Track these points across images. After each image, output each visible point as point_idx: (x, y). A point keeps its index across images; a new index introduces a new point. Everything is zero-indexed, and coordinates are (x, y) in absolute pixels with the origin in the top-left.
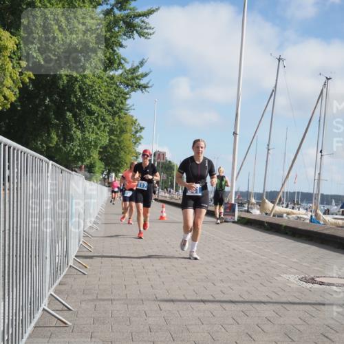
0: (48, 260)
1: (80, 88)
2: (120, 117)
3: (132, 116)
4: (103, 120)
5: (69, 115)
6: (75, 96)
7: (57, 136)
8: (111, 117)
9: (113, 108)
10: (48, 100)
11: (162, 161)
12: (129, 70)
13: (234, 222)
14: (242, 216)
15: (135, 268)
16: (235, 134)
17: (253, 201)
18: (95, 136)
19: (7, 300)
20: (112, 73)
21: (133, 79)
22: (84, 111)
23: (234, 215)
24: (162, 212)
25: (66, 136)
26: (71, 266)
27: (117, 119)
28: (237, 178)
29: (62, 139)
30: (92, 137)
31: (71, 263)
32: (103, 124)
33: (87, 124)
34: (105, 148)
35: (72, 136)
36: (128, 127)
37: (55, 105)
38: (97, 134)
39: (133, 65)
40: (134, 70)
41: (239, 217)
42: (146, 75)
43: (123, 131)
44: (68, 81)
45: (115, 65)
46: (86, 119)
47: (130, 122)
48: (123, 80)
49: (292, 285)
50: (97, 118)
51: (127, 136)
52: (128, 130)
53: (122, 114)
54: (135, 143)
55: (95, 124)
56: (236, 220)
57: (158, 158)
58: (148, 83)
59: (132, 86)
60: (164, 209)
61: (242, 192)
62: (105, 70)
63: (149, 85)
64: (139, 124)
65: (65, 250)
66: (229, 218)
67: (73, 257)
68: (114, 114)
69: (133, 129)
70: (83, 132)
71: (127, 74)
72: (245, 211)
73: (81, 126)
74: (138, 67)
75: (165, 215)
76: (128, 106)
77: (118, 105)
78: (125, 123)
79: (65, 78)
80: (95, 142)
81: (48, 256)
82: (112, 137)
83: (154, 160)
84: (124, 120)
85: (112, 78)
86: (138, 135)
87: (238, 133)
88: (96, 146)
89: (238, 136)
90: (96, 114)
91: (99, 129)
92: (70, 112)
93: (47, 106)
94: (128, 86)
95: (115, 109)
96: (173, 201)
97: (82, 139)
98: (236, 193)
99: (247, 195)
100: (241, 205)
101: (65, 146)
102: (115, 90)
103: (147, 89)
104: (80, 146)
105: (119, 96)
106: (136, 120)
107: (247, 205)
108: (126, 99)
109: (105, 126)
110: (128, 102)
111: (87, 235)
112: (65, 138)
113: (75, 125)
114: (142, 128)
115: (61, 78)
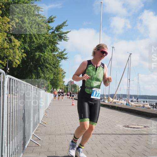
0: (32, 122)
1: (43, 59)
2: (57, 69)
3: (62, 68)
4: (51, 70)
5: (39, 68)
6: (41, 62)
7: (35, 76)
8: (54, 69)
9: (55, 66)
10: (31, 63)
11: (72, 84)
12: (60, 53)
17: (106, 98)
18: (48, 76)
19: (17, 137)
20: (54, 53)
21: (62, 55)
22: (45, 67)
24: (73, 102)
27: (56, 69)
29: (37, 77)
30: (47, 76)
31: (40, 122)
32: (51, 71)
33: (45, 72)
34: (52, 80)
35: (40, 76)
36: (60, 72)
37: (34, 65)
38: (49, 75)
40: (62, 52)
42: (66, 54)
43: (58, 74)
44: (39, 57)
45: (56, 51)
46: (45, 70)
47: (61, 70)
48: (58, 55)
49: (121, 129)
51: (60, 75)
54: (63, 78)
55: (49, 71)
59: (61, 58)
60: (74, 102)
62: (52, 53)
63: (68, 58)
67: (41, 120)
69: (62, 73)
70: (44, 74)
72: (103, 101)
73: (43, 72)
74: (63, 51)
75: (74, 103)
77: (56, 64)
78: (59, 71)
79: (38, 55)
80: (49, 78)
81: (32, 120)
82: (55, 76)
83: (70, 84)
85: (54, 55)
86: (64, 75)
88: (49, 79)
90: (49, 68)
91: (50, 73)
92: (40, 67)
93: (31, 65)
94: (60, 58)
97: (44, 77)
99: (103, 95)
102: (56, 59)
103: (66, 59)
105: (57, 62)
106: (63, 70)
107: (103, 99)
108: (59, 63)
109: (52, 72)
110: (60, 64)
111: (46, 112)
112: (38, 77)
113: (41, 72)
114: (65, 73)
115: (36, 56)
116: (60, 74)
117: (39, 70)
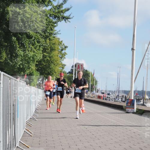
0: (2, 143)
2: (50, 39)
3: (59, 39)
4: (38, 42)
5: (14, 38)
8: (44, 40)
9: (45, 33)
11: (81, 70)
12: (56, 7)
13: (133, 113)
14: (139, 108)
15: (63, 147)
16: (133, 49)
17: (147, 97)
21: (59, 12)
22: (25, 36)
23: (134, 108)
25: (12, 54)
26: (17, 147)
27: (48, 41)
28: (135, 81)
29: (9, 56)
30: (31, 54)
31: (17, 145)
33: (27, 45)
34: (40, 62)
35: (16, 54)
36: (57, 46)
37: (4, 32)
38: (34, 52)
39: (58, 3)
40: (60, 6)
41: (137, 109)
42: (68, 10)
43: (52, 50)
45: (46, 3)
46: (26, 42)
47: (57, 43)
50: (34, 40)
51: (55, 53)
52: (56, 49)
53: (51, 38)
54: (61, 58)
55: (33, 45)
56: (135, 111)
57: (78, 68)
58: (70, 16)
59: (59, 18)
61: (138, 91)
63: (70, 17)
64: (64, 44)
65: (13, 135)
66: (130, 110)
67: (19, 140)
68: (46, 37)
69: (60, 48)
70: (24, 51)
71: (55, 9)
72: (141, 105)
73: (22, 46)
74: (62, 4)
76: (56, 32)
77: (49, 31)
78: (54, 44)
80: (33, 58)
81: (1, 140)
82: (45, 54)
83: (75, 70)
84: (53, 42)
86: (63, 52)
87: (135, 49)
88: (33, 61)
89: (135, 51)
90: (33, 38)
91: (35, 48)
92: (15, 36)
94: (55, 18)
95: (47, 34)
96: (89, 98)
97: (24, 56)
98: (135, 92)
99: (143, 93)
100: (138, 100)
101: (11, 61)
102: (46, 20)
103: (69, 20)
104: (22, 60)
105: (49, 25)
106: (62, 41)
107: (142, 101)
109: (40, 46)
110: (56, 29)
111: (28, 125)
112: (12, 56)
113: (18, 46)
114: (66, 47)
115: (8, 13)
116: (55, 50)
117: (15, 42)
